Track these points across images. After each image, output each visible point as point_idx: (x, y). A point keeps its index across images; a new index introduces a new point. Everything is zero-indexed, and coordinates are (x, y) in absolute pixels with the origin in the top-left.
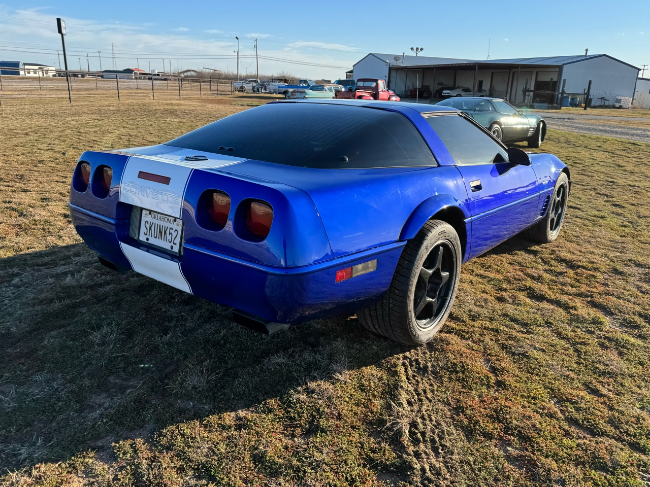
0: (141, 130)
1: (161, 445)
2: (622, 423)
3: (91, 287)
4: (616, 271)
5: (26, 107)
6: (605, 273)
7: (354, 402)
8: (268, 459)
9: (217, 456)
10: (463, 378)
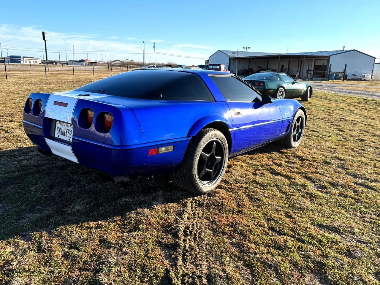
1: (55, 235)
2: (298, 230)
4: (325, 162)
5: (21, 80)
6: (319, 163)
7: (160, 218)
8: (107, 241)
9: (82, 239)
10: (221, 208)
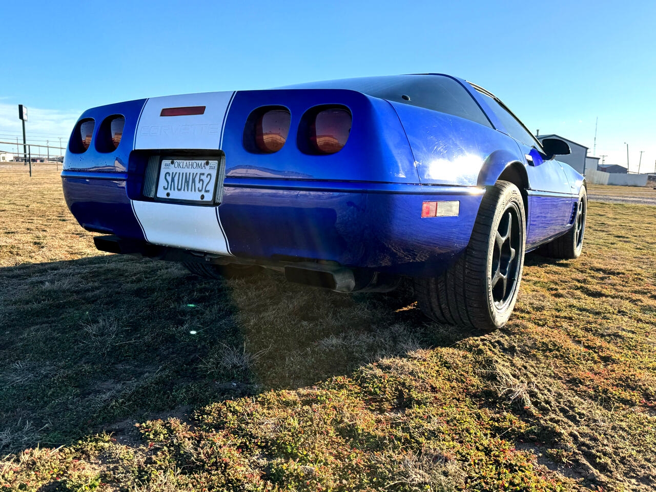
1: (206, 424)
3: (78, 292)
6: (648, 277)
7: (444, 378)
8: (360, 431)
9: (290, 431)
10: (561, 355)
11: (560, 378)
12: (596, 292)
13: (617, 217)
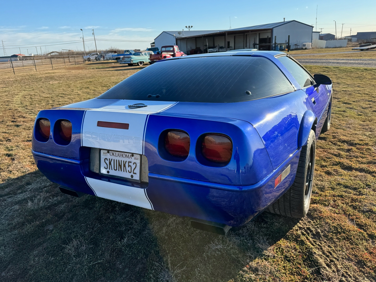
0: (36, 91)
3: (49, 208)
6: (373, 146)
7: (288, 272)
10: (346, 236)
11: (352, 260)
12: (349, 166)
13: (339, 81)
